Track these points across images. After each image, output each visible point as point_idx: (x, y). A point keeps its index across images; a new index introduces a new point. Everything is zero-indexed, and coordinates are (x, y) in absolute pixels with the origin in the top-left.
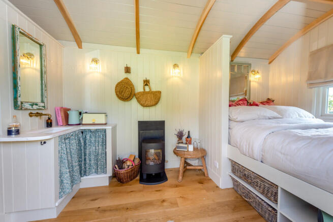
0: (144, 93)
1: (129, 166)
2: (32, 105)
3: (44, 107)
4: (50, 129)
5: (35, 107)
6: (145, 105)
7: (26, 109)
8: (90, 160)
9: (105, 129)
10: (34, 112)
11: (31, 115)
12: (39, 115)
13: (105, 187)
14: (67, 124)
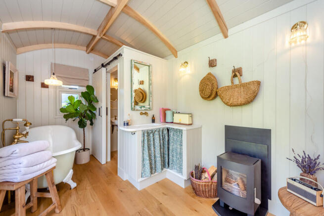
0: (233, 87)
1: (206, 178)
2: (141, 107)
3: (150, 108)
4: (154, 124)
5: (143, 108)
6: (229, 104)
7: (137, 110)
8: (173, 156)
9: (182, 130)
10: (144, 112)
11: (141, 114)
12: (146, 114)
13: (182, 188)
14: (165, 122)
